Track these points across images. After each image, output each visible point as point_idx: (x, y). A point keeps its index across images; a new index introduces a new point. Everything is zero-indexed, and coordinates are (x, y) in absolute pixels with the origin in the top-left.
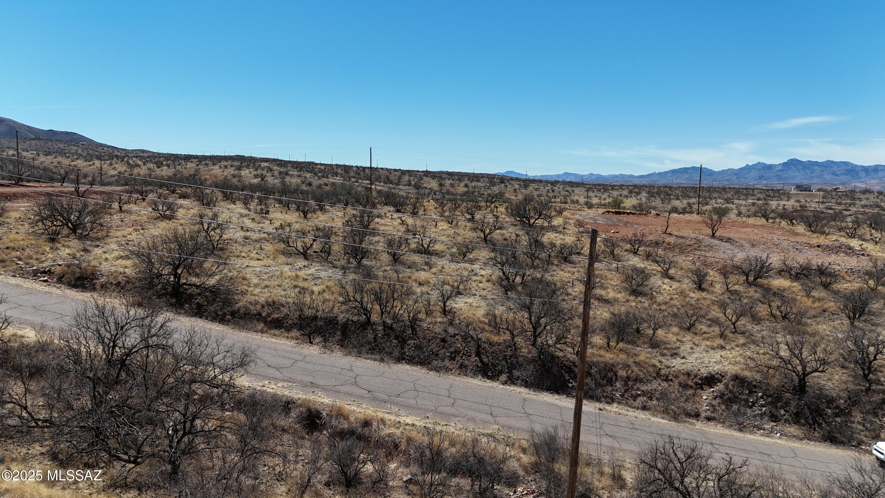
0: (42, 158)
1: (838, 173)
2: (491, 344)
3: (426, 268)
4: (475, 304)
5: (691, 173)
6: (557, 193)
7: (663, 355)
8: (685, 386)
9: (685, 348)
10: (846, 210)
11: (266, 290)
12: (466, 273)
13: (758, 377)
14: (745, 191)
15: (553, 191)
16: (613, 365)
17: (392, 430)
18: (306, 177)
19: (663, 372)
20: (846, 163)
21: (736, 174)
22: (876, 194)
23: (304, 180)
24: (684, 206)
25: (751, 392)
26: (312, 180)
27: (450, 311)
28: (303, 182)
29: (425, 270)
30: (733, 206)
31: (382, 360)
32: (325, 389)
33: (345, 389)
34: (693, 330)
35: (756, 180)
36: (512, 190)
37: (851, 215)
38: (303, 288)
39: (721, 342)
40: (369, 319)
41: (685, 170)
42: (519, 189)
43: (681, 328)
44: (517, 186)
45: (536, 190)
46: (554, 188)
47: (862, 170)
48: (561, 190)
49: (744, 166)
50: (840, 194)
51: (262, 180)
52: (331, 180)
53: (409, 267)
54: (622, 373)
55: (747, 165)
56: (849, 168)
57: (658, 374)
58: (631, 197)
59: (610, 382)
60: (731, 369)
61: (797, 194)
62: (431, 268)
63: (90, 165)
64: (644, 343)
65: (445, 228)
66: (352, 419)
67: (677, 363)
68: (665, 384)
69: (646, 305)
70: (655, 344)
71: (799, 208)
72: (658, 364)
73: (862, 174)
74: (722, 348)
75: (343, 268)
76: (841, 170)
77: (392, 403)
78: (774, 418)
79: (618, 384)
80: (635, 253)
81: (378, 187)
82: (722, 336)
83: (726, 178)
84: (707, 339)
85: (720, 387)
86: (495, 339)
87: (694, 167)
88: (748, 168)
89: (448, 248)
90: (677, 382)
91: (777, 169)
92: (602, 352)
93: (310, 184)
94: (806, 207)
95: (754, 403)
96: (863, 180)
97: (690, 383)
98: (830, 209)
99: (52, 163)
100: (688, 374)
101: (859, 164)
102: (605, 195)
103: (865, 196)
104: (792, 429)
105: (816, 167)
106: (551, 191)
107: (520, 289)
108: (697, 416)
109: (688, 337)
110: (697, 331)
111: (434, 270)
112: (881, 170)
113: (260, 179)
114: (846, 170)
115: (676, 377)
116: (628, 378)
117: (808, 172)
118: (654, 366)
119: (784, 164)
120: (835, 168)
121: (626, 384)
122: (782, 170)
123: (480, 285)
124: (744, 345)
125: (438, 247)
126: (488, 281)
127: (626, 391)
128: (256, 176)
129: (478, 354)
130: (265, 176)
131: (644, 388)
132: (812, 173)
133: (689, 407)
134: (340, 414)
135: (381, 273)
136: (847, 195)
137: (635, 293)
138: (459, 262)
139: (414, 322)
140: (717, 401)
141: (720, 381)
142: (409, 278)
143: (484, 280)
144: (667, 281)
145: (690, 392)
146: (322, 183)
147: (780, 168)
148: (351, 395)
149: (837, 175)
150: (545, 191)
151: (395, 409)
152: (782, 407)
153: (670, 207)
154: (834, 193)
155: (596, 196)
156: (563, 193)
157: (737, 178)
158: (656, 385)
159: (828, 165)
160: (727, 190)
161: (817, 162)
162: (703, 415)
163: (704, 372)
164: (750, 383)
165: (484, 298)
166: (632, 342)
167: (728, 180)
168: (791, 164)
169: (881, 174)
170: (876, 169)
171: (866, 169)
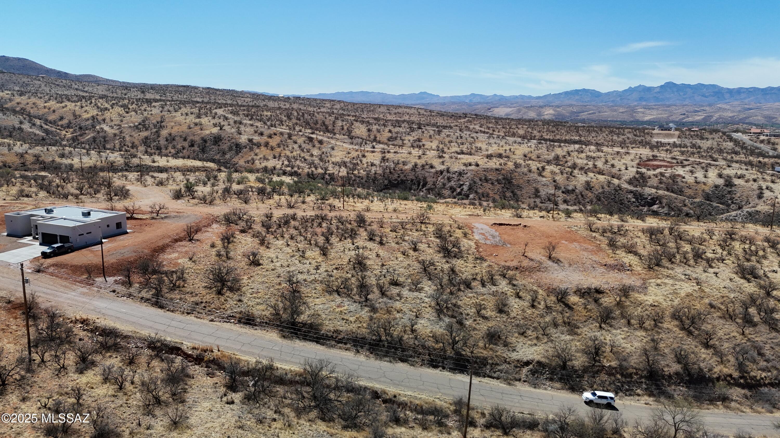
0: (18, 99)
1: (707, 95)
2: (435, 349)
3: (398, 298)
4: (425, 325)
5: (581, 95)
6: (464, 140)
7: (509, 350)
8: (516, 367)
9: (519, 346)
10: (686, 160)
11: (330, 322)
12: (418, 301)
13: (547, 361)
14: (617, 131)
15: (461, 137)
16: (486, 358)
17: (405, 399)
18: (257, 127)
19: (507, 360)
20: (714, 86)
21: (620, 96)
22: (721, 134)
23: (256, 129)
24: (564, 154)
25: (544, 368)
26: (262, 130)
27: (415, 331)
28: (256, 132)
29: (397, 300)
30: (602, 154)
31: (390, 362)
32: (375, 380)
33: (382, 379)
34: (525, 334)
35: (636, 101)
36: (428, 136)
37: (689, 165)
38: (347, 320)
39: (535, 341)
40: (380, 339)
41: (576, 92)
42: (434, 136)
43: (519, 334)
44: (432, 133)
45: (448, 136)
46: (462, 135)
47: (727, 92)
48: (468, 136)
49: (627, 88)
50: (692, 133)
51: (221, 129)
52: (279, 129)
53: (390, 299)
54: (490, 361)
55: (630, 88)
56: (716, 90)
57: (506, 361)
58: (523, 143)
59: (485, 365)
60: (537, 358)
61: (658, 134)
62: (401, 299)
63: (63, 107)
64: (501, 344)
65: (402, 259)
66: (389, 394)
67: (514, 356)
68: (508, 366)
69: (505, 319)
70: (506, 345)
71: (651, 158)
72: (506, 356)
73: (727, 96)
74: (536, 345)
75: (360, 303)
76: (709, 92)
77: (401, 386)
78: (551, 380)
79: (488, 367)
80: (504, 277)
81: (318, 137)
82: (537, 338)
83: (611, 100)
84: (530, 340)
85: (531, 366)
86: (436, 346)
87: (584, 89)
88: (631, 90)
89: (406, 279)
90: (513, 364)
91: (655, 91)
92: (482, 351)
93: (262, 134)
94: (657, 156)
95: (544, 373)
96: (727, 101)
97: (519, 365)
98: (675, 159)
99: (28, 104)
100: (518, 361)
101: (725, 86)
102: (502, 143)
103: (712, 136)
104: (558, 385)
105: (688, 90)
106: (459, 138)
107: (445, 311)
108: (520, 380)
109: (522, 339)
110: (526, 335)
111: (403, 300)
112: (744, 92)
113: (219, 128)
114: (714, 92)
115: (513, 362)
116: (493, 363)
117: (682, 94)
118: (504, 357)
119: (662, 86)
120: (705, 90)
121: (492, 366)
122: (659, 92)
123: (426, 309)
124: (546, 343)
125: (401, 279)
126: (430, 306)
127: (491, 369)
128: (215, 125)
129: (429, 355)
130: (224, 126)
131: (499, 368)
132: (684, 95)
133: (517, 376)
134: (385, 393)
135: (378, 305)
136: (697, 135)
137: (501, 311)
138: (413, 292)
139: (401, 339)
140: (529, 373)
141: (531, 363)
142: (392, 307)
143: (427, 306)
144: (517, 300)
145: (518, 369)
146: (272, 133)
147: (658, 90)
148: (385, 382)
149: (706, 97)
150: (455, 137)
151: (403, 388)
152: (555, 375)
153: (553, 154)
154: (688, 133)
155: (495, 143)
156: (470, 139)
157: (621, 99)
158: (504, 367)
159: (700, 86)
160: (604, 129)
161: (689, 85)
162: (522, 379)
163: (525, 359)
164: (543, 364)
165: (429, 319)
166: (496, 344)
167: (613, 101)
168: (669, 86)
169: (743, 96)
170: (739, 91)
171: (731, 92)
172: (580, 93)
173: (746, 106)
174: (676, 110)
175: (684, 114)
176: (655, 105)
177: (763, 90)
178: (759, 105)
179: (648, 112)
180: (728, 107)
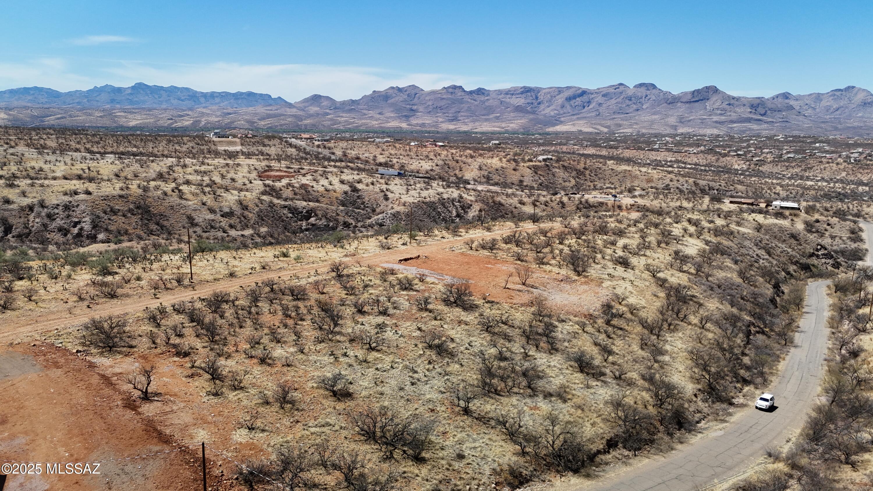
1: (183, 98)
5: (33, 94)
20: (187, 89)
21: (86, 97)
35: (108, 103)
41: (26, 91)
47: (202, 96)
49: (92, 88)
55: (96, 87)
56: (191, 94)
73: (202, 100)
76: (184, 96)
83: (77, 101)
87: (36, 87)
88: (97, 91)
91: (127, 92)
96: (204, 105)
101: (198, 90)
105: (162, 92)
112: (217, 97)
114: (189, 96)
117: (156, 96)
119: (133, 88)
120: (179, 93)
122: (131, 94)
132: (159, 97)
147: (129, 91)
149: (182, 101)
157: (88, 101)
159: (173, 90)
161: (162, 87)
167: (79, 103)
168: (139, 87)
169: (217, 100)
170: (212, 96)
171: (205, 95)
172: (32, 92)
173: (225, 111)
174: (160, 114)
175: (172, 119)
176: (133, 109)
177: (234, 95)
178: (235, 109)
179: (130, 116)
180: (208, 112)
